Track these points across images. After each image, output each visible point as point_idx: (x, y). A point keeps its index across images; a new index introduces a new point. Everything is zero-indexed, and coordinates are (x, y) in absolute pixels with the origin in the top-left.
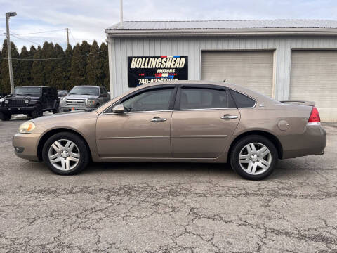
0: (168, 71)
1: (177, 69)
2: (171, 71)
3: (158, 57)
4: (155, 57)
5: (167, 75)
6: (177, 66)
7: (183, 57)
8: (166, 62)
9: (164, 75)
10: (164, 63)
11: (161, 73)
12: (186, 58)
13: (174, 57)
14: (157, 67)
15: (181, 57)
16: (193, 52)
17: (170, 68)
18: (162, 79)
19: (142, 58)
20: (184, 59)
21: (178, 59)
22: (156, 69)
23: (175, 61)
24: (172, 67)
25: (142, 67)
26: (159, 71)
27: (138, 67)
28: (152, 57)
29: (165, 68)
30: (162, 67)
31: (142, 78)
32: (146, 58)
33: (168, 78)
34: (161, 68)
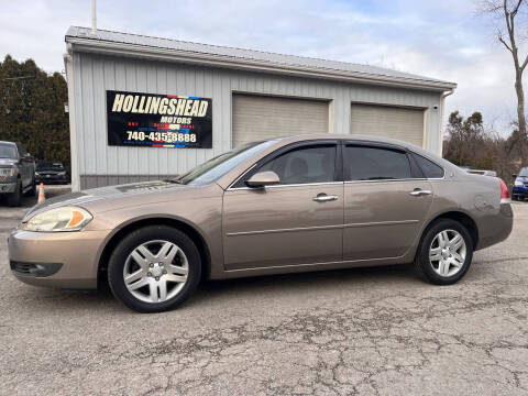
0: (180, 120)
1: (194, 119)
2: (184, 121)
3: (163, 97)
4: (157, 96)
5: (178, 127)
6: (194, 112)
7: (203, 99)
8: (176, 106)
9: (172, 127)
10: (173, 107)
11: (168, 124)
12: (210, 101)
13: (190, 98)
14: (161, 112)
15: (201, 99)
16: (220, 93)
17: (182, 117)
18: (169, 134)
19: (134, 94)
20: (206, 103)
21: (197, 102)
22: (158, 116)
23: (191, 105)
24: (186, 114)
25: (134, 111)
26: (164, 120)
27: (125, 110)
28: (153, 95)
29: (174, 115)
30: (170, 113)
31: (133, 129)
32: (141, 95)
33: (179, 131)
34: (167, 115)
